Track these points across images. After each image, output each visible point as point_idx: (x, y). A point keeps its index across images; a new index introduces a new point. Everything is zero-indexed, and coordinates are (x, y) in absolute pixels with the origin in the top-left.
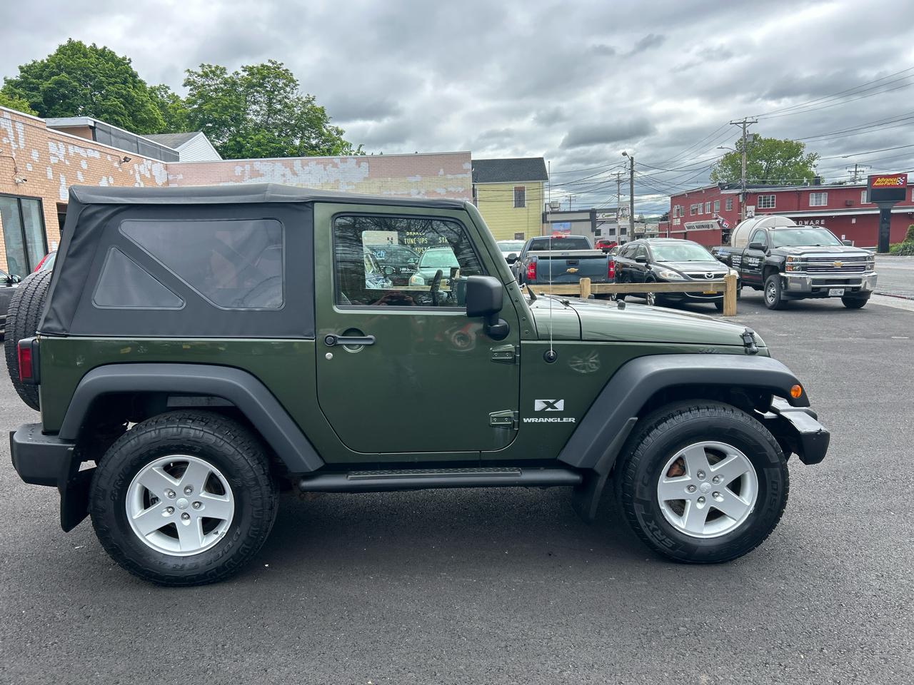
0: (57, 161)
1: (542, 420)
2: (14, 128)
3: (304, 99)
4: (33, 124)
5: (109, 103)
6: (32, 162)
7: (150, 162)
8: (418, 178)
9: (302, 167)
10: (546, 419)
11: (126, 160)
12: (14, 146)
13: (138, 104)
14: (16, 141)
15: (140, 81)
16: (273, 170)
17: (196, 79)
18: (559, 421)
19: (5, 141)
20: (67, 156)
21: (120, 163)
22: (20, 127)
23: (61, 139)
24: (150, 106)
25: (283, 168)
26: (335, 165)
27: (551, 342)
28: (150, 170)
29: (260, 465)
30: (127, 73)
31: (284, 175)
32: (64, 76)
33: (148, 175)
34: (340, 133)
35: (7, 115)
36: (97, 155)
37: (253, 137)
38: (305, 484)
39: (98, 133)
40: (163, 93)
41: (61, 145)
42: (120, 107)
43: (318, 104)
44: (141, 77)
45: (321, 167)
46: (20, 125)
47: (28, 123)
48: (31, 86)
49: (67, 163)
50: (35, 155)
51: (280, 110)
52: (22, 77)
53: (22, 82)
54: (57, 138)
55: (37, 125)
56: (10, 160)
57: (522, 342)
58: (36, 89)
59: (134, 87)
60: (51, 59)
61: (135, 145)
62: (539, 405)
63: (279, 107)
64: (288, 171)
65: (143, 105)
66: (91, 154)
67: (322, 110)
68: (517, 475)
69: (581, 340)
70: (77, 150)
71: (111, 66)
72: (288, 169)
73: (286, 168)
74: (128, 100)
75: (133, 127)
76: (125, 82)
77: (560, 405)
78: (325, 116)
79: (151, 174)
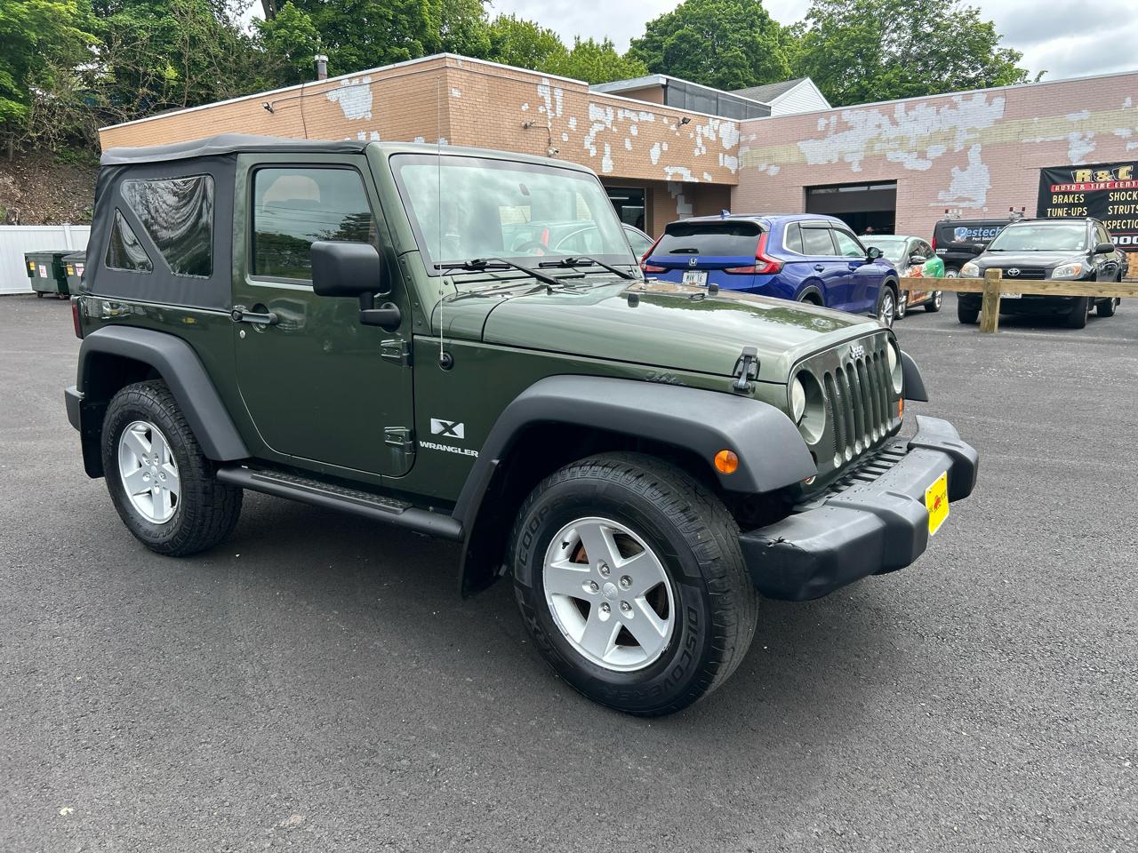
0: (602, 129)
1: (439, 447)
2: (552, 95)
3: (964, 14)
4: (573, 89)
5: (730, 55)
6: (569, 131)
7: (718, 121)
8: (1086, 114)
9: (906, 112)
10: (445, 447)
11: (685, 121)
12: (550, 114)
13: (764, 51)
14: (553, 109)
15: (770, 23)
16: (866, 120)
17: (822, 8)
18: (460, 452)
19: (541, 110)
20: (615, 122)
21: (679, 125)
22: (559, 93)
23: (610, 103)
24: (777, 52)
25: (880, 116)
26: (954, 106)
27: (442, 340)
28: (717, 132)
29: (194, 445)
30: (755, 13)
31: (879, 126)
32: (688, 29)
33: (713, 138)
34: (1014, 57)
35: (546, 82)
36: (651, 118)
37: (881, 77)
38: (221, 473)
39: (670, 91)
40: (798, 33)
41: (609, 110)
42: (741, 58)
43: (983, 19)
44: (772, 17)
45: (932, 110)
46: (559, 91)
47: (568, 88)
48: (655, 44)
49: (615, 130)
50: (573, 123)
51: (928, 35)
52: (647, 35)
53: (646, 42)
54: (605, 102)
55: (579, 90)
56: (545, 131)
57: (415, 337)
58: (659, 48)
59: (762, 30)
60: (680, 10)
61: (715, 102)
62: (436, 426)
63: (929, 30)
64: (885, 121)
65: (769, 53)
66: (644, 117)
67: (989, 27)
68: (395, 512)
69: (482, 341)
70: (628, 114)
71: (739, 8)
72: (887, 117)
73: (883, 115)
74: (752, 48)
75: (753, 80)
76: (752, 25)
77: (459, 431)
78: (992, 34)
79: (717, 136)
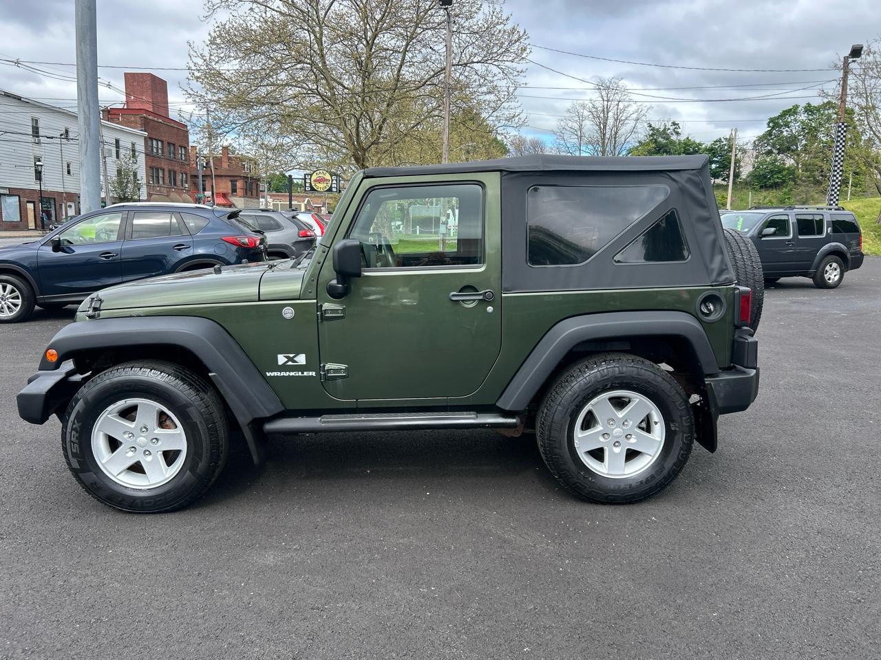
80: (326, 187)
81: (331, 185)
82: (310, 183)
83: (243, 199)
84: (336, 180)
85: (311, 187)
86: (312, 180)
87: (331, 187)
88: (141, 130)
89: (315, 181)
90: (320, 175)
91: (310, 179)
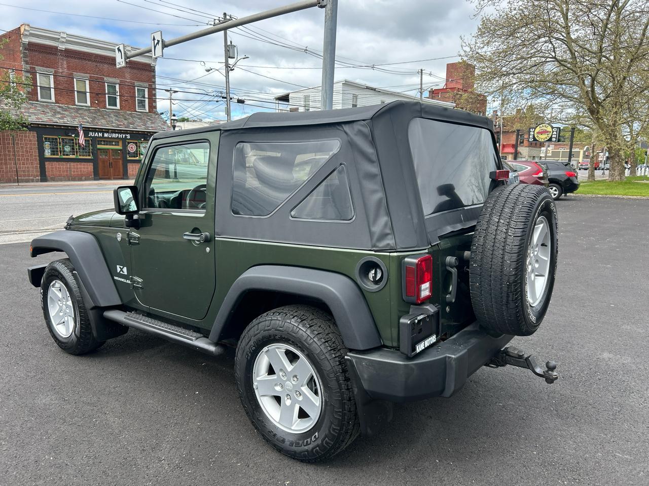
80: (546, 138)
81: (552, 136)
82: (534, 135)
83: (528, 148)
84: (557, 132)
85: (534, 137)
86: (535, 132)
87: (551, 138)
88: (452, 103)
89: (538, 133)
90: (543, 128)
91: (534, 132)
